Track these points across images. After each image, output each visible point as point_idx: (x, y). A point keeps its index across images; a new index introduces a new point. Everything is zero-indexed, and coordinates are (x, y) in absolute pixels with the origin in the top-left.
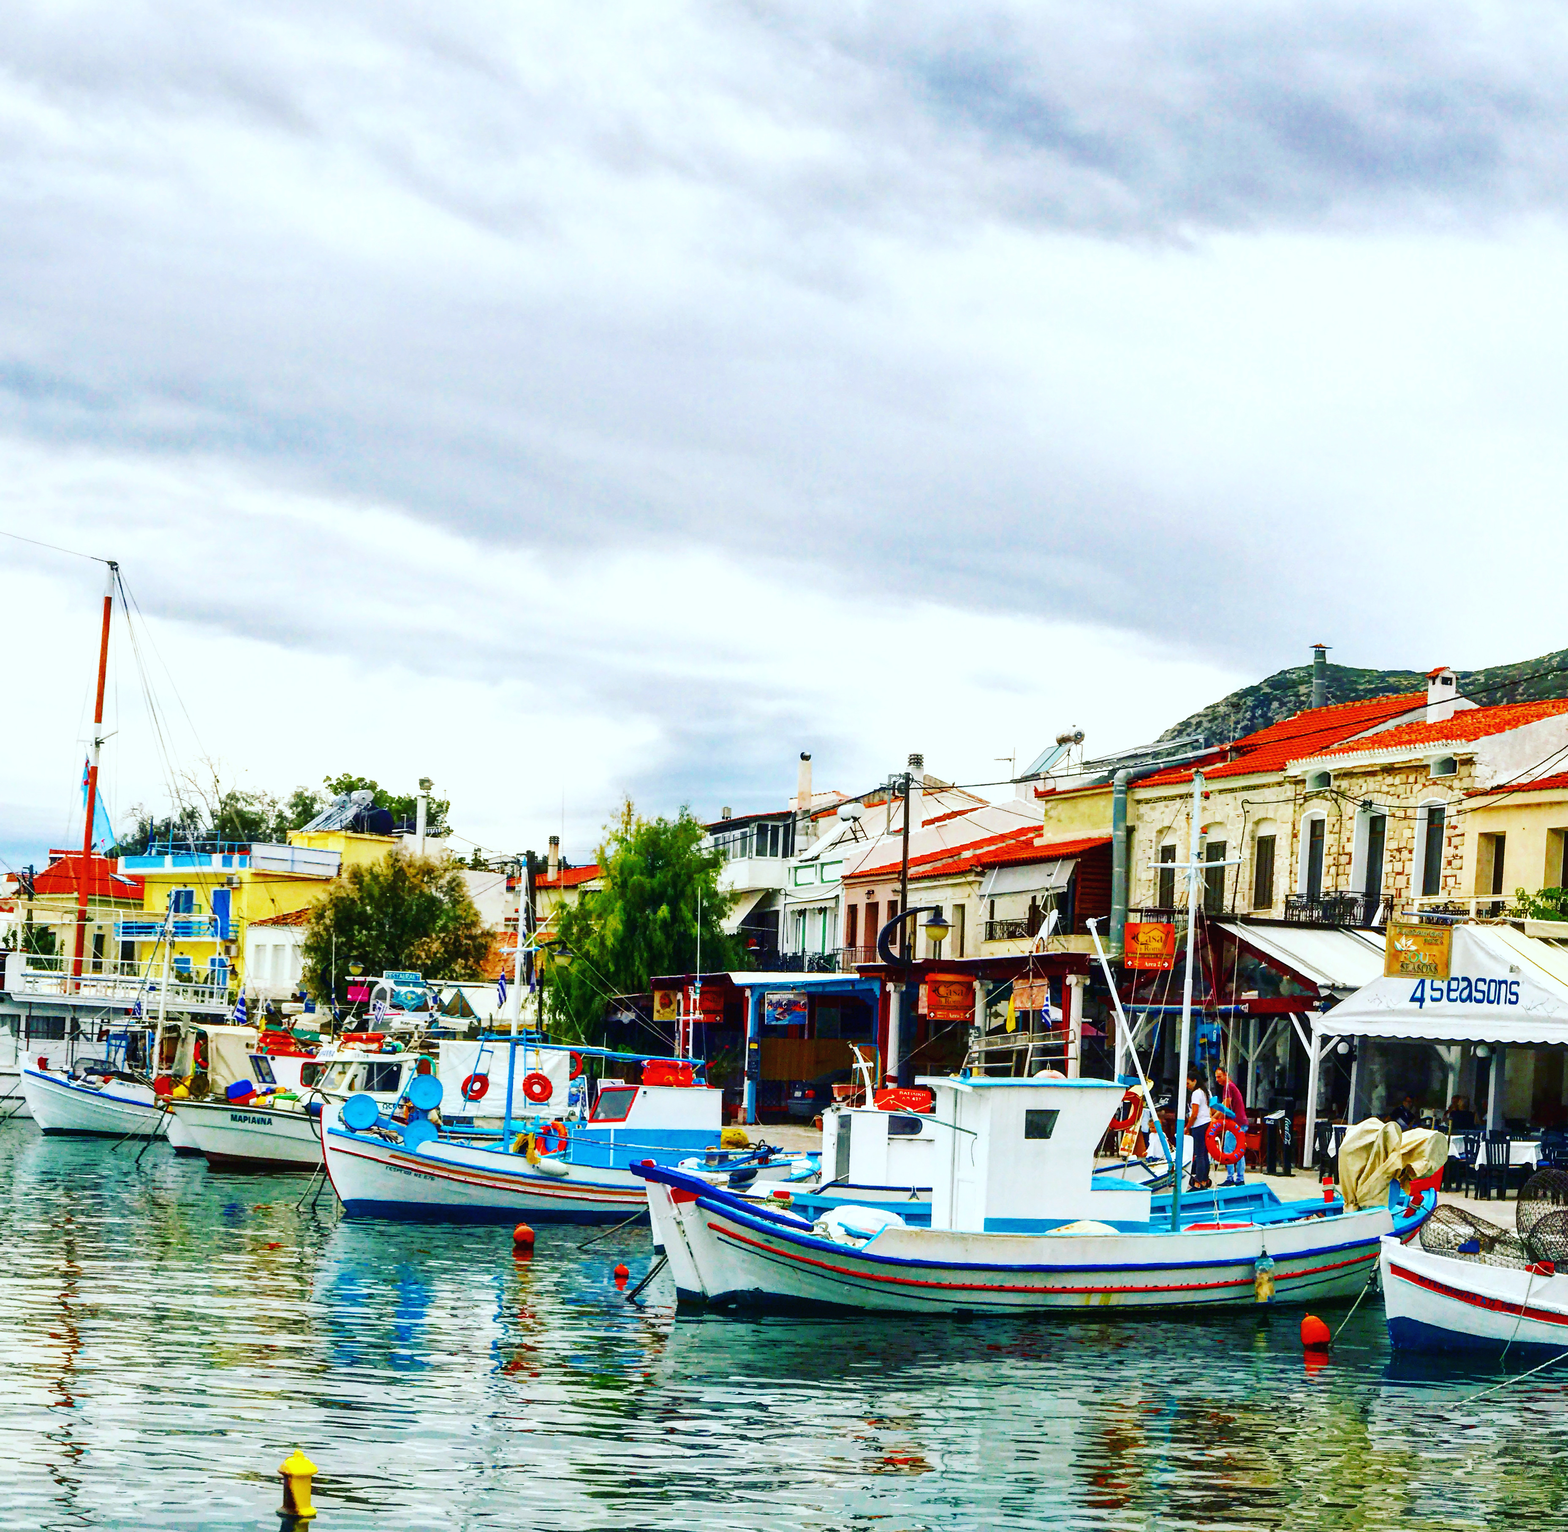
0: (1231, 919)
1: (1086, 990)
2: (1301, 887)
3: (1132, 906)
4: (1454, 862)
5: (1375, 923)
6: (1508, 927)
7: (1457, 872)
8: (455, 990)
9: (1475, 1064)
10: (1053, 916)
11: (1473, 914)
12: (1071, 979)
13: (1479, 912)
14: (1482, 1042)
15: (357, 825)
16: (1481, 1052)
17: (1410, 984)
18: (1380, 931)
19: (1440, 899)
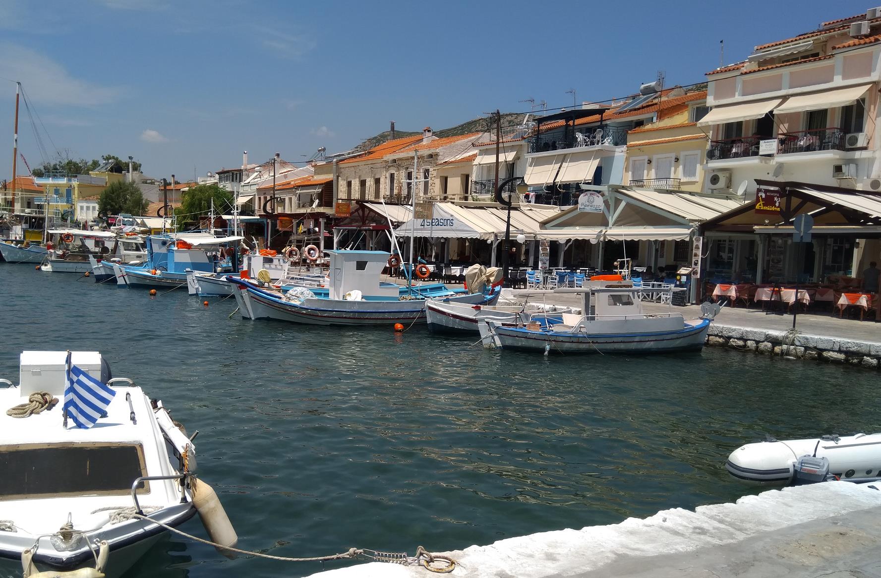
0: (367, 202)
1: (325, 223)
2: (388, 193)
3: (339, 198)
4: (433, 185)
5: (410, 203)
6: (450, 203)
7: (433, 188)
8: (141, 219)
9: (440, 245)
10: (317, 201)
11: (439, 200)
12: (321, 220)
13: (440, 199)
14: (442, 237)
15: (111, 170)
16: (442, 241)
17: (420, 221)
18: (412, 205)
19: (429, 195)
